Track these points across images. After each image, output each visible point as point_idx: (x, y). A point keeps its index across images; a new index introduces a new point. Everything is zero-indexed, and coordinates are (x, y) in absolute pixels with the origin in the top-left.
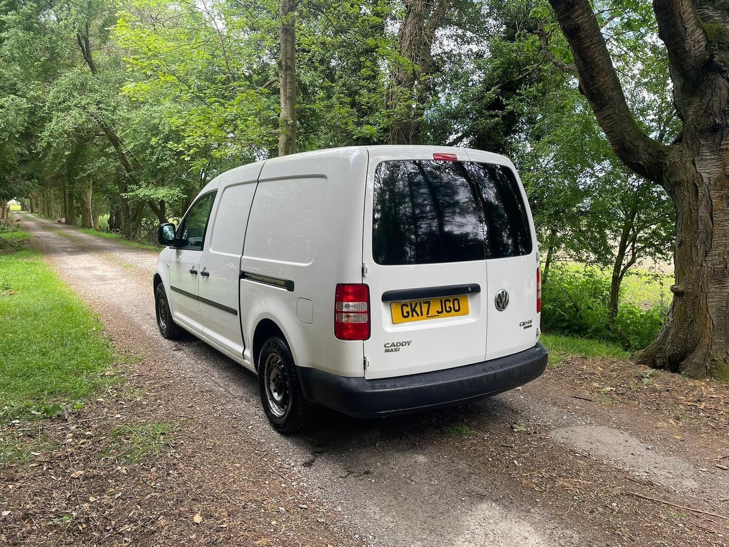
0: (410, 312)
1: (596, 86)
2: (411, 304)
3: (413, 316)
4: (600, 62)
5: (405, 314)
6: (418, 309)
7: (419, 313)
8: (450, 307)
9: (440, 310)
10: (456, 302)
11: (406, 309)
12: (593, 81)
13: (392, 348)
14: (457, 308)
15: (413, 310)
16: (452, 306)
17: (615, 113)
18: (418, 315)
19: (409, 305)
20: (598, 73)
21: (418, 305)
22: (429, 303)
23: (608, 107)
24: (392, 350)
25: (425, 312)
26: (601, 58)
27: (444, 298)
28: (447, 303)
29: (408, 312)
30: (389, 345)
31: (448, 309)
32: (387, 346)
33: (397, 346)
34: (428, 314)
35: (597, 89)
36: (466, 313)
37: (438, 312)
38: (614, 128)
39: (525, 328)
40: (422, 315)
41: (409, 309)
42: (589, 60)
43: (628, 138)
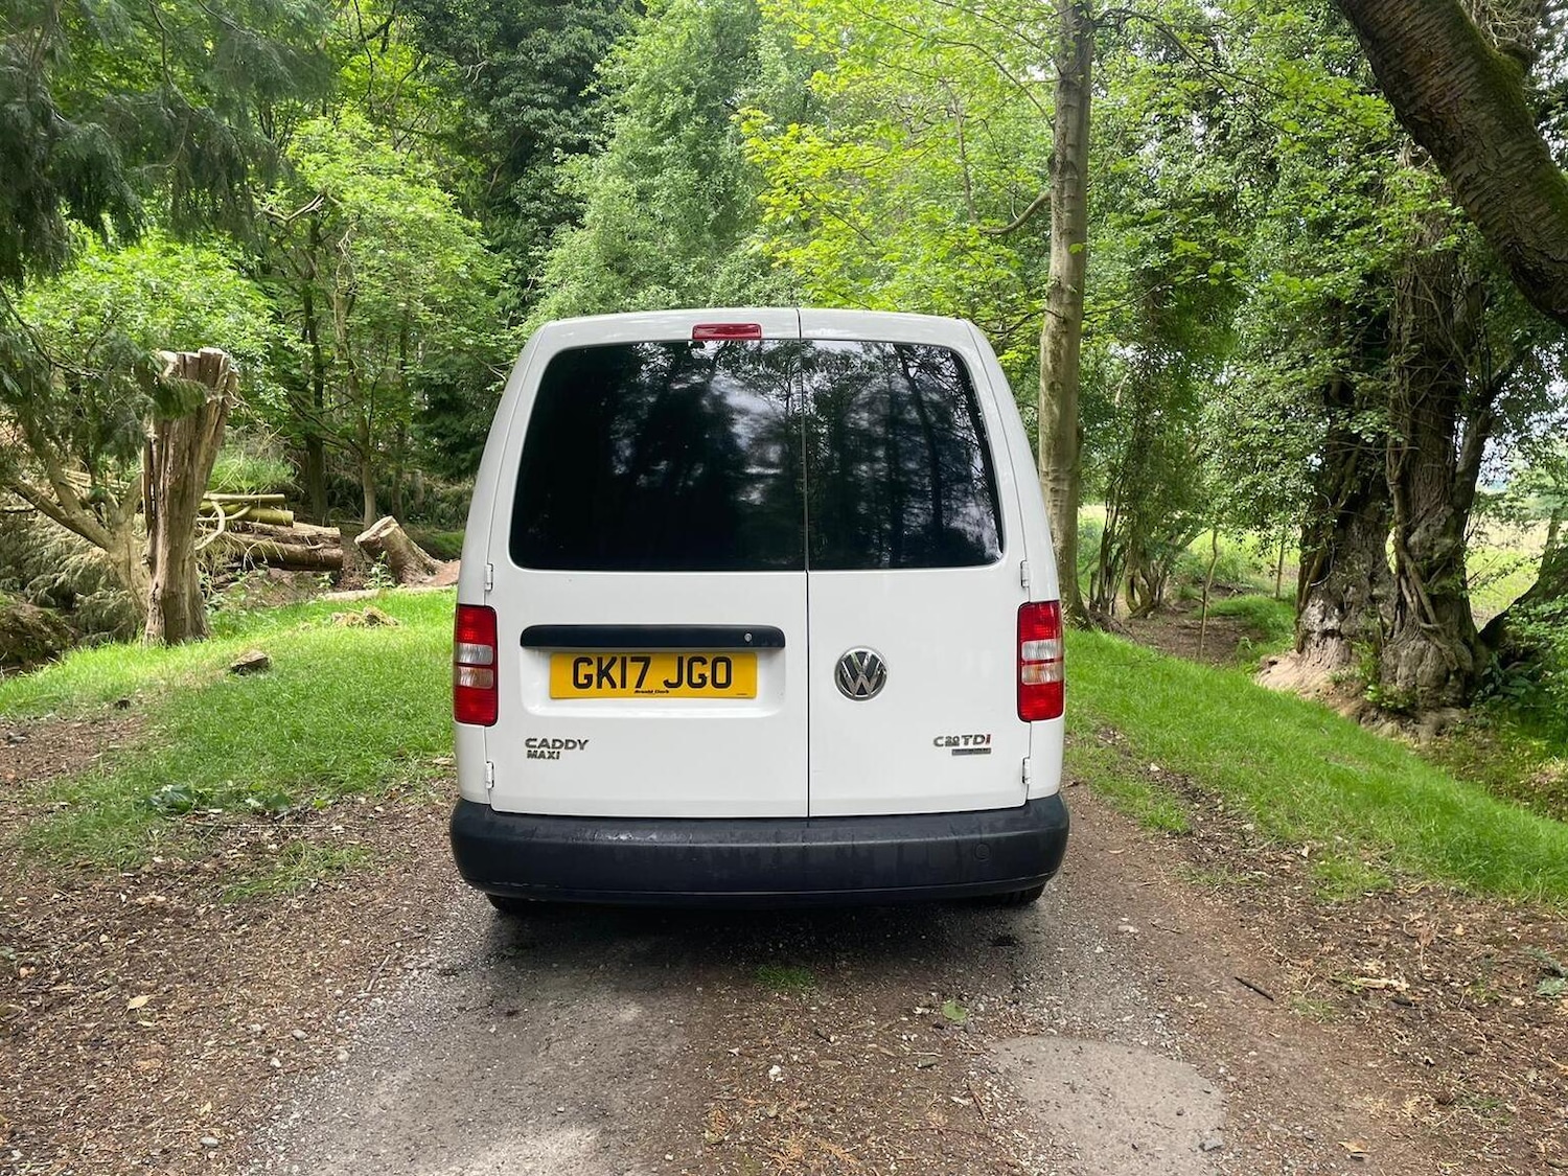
0: (595, 679)
1: (1421, 103)
2: (600, 661)
3: (599, 685)
4: (1417, 34)
5: (582, 680)
6: (615, 673)
7: (618, 681)
8: (702, 676)
9: (674, 680)
10: (721, 668)
11: (584, 669)
12: (1410, 88)
13: (542, 749)
14: (721, 678)
15: (603, 673)
16: (708, 674)
17: (1484, 170)
18: (613, 685)
19: (595, 663)
20: (1420, 64)
21: (618, 664)
22: (647, 662)
23: (1463, 155)
24: (542, 755)
25: (632, 678)
26: (1418, 21)
27: (688, 653)
28: (697, 666)
29: (589, 677)
30: (537, 744)
31: (696, 680)
32: (531, 743)
33: (554, 747)
34: (639, 684)
35: (1426, 110)
36: (747, 695)
37: (667, 683)
38: (1488, 216)
39: (957, 752)
40: (623, 685)
41: (593, 670)
42: (1384, 33)
43: (1528, 240)
